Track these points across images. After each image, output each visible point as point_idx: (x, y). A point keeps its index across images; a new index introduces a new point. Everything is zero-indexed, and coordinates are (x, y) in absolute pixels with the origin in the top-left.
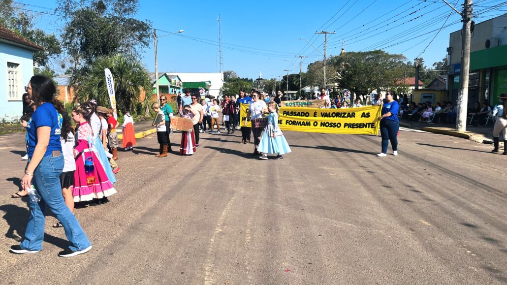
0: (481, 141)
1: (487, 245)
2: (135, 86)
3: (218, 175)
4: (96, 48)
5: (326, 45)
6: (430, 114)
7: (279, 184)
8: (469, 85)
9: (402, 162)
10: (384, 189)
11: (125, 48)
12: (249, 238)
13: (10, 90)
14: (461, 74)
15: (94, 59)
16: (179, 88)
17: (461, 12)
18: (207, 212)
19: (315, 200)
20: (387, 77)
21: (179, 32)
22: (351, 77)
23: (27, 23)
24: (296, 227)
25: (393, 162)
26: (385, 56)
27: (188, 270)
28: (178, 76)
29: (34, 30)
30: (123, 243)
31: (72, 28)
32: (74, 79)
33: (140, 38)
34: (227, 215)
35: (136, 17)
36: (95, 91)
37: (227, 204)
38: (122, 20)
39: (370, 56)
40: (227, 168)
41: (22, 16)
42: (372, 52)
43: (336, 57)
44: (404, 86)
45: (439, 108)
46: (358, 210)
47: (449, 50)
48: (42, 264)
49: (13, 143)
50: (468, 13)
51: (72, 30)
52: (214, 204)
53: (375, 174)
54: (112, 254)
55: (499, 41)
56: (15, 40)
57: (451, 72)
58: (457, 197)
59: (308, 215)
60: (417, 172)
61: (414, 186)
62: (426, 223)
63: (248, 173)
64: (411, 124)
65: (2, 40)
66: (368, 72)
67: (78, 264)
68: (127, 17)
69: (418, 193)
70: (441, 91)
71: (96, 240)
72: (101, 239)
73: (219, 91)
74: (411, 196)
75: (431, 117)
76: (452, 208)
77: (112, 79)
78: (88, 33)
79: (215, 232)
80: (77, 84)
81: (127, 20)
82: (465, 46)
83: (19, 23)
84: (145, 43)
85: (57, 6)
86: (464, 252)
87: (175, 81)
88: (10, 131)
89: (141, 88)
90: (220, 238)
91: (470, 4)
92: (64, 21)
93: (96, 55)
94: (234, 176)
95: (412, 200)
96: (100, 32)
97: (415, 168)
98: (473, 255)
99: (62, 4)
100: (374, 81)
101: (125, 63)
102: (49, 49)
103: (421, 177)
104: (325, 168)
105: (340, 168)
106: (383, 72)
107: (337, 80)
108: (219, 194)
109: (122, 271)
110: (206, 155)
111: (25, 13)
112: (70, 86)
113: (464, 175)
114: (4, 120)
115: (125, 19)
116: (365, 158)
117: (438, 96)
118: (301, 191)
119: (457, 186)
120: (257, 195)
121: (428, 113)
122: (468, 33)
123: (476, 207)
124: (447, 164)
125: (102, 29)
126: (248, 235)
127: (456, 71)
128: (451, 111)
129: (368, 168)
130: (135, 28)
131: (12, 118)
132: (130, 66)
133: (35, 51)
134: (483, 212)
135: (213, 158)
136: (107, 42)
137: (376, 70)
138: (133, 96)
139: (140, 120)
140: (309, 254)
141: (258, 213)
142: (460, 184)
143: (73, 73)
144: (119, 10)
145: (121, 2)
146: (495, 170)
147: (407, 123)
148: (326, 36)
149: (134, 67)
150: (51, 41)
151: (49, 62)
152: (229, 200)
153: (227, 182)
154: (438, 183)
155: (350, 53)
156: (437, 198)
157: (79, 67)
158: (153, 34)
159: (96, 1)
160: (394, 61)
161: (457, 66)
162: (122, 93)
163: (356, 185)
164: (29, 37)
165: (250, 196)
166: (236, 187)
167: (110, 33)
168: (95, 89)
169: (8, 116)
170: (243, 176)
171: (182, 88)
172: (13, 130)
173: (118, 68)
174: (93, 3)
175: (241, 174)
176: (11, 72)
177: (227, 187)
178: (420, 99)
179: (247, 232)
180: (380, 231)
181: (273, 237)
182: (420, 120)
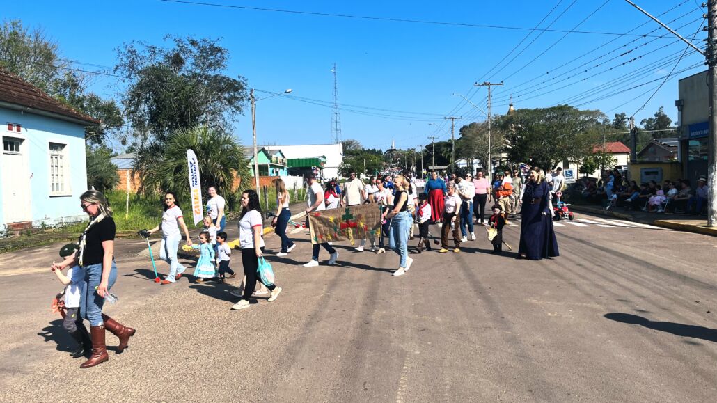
2: (226, 171)
3: (370, 318)
4: (171, 118)
5: (491, 102)
6: (661, 199)
11: (210, 117)
13: (53, 181)
15: (166, 134)
16: (282, 168)
17: (703, 50)
18: (370, 397)
20: (578, 144)
21: (286, 92)
22: (526, 144)
23: (73, 84)
26: (574, 114)
28: (280, 151)
29: (86, 95)
31: (139, 91)
32: (140, 162)
33: (230, 102)
35: (224, 73)
36: (170, 179)
37: (399, 379)
38: (206, 78)
39: (553, 114)
40: (379, 303)
41: (69, 77)
42: (554, 108)
43: (502, 117)
44: (604, 155)
45: (673, 191)
46: (625, 392)
47: (679, 104)
50: (716, 52)
51: (138, 94)
52: (376, 378)
56: (61, 112)
57: (685, 136)
63: (415, 312)
64: (633, 215)
65: (42, 112)
66: (550, 136)
68: (212, 73)
70: (671, 163)
73: (337, 169)
75: (663, 204)
77: (197, 165)
78: (160, 97)
80: (143, 167)
81: (212, 78)
82: (714, 100)
83: (65, 86)
84: (238, 109)
85: (118, 62)
87: (277, 158)
88: (52, 241)
89: (234, 173)
92: (127, 83)
93: (170, 128)
94: (395, 318)
96: (176, 95)
99: (125, 60)
100: (560, 149)
101: (212, 138)
102: (105, 121)
103: (699, 316)
106: (572, 136)
107: (506, 150)
108: (380, 355)
111: (73, 72)
112: (135, 171)
114: (43, 225)
115: (210, 75)
117: (667, 172)
120: (444, 359)
121: (658, 198)
122: (716, 81)
125: (179, 91)
127: (693, 134)
130: (223, 88)
131: (55, 221)
132: (219, 142)
133: (91, 125)
136: (186, 108)
137: (561, 133)
138: (223, 184)
139: (233, 218)
143: (139, 153)
144: (202, 65)
145: (205, 54)
147: (623, 213)
148: (489, 89)
149: (223, 144)
150: (109, 110)
151: (106, 138)
152: (401, 370)
153: (386, 331)
155: (522, 111)
157: (147, 144)
158: (250, 96)
159: (171, 54)
160: (587, 119)
161: (694, 127)
162: (207, 181)
163: (599, 336)
164: (79, 106)
165: (432, 362)
166: (403, 342)
167: (190, 97)
168: (170, 176)
169: (49, 219)
170: (409, 319)
171: (286, 167)
172: (57, 239)
173: (202, 145)
174: (167, 57)
175: (404, 315)
176: (54, 157)
177: (390, 342)
178: (640, 176)
182: (644, 209)
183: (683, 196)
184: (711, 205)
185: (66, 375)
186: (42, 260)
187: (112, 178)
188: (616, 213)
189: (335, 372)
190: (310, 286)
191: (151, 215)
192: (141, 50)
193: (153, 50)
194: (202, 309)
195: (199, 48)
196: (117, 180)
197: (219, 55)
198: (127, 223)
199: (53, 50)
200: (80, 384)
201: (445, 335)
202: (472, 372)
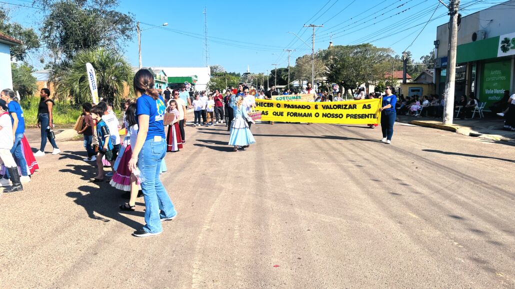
0: (468, 134)
1: (473, 236)
2: (118, 81)
3: (206, 171)
4: (77, 42)
5: (314, 39)
6: (418, 107)
7: (268, 180)
8: (456, 78)
9: (390, 155)
10: (373, 183)
11: (107, 42)
12: (238, 234)
14: (448, 67)
15: (74, 54)
16: (164, 83)
17: (447, 5)
18: (194, 209)
19: (304, 195)
20: (375, 71)
21: (163, 25)
22: (339, 71)
23: (1, 15)
24: (284, 222)
25: (381, 155)
26: (373, 50)
27: (176, 269)
28: (163, 71)
29: (11, 23)
30: (108, 242)
31: (51, 21)
32: (53, 74)
33: (123, 32)
34: (214, 212)
35: (118, 10)
36: (76, 87)
37: (215, 200)
38: (103, 13)
39: (359, 50)
40: (215, 164)
42: (360, 45)
43: (324, 51)
44: (392, 80)
45: (426, 102)
46: (346, 204)
47: (437, 43)
48: (23, 266)
50: (455, 6)
51: (51, 23)
52: (201, 201)
53: (364, 168)
54: (96, 254)
55: (486, 34)
57: (439, 66)
58: (445, 189)
59: (297, 210)
60: (405, 165)
61: (402, 179)
62: (414, 216)
63: (237, 168)
66: (356, 66)
67: (60, 265)
68: (108, 9)
69: (406, 186)
70: (429, 84)
71: (79, 239)
72: (85, 239)
73: (206, 86)
74: (399, 189)
75: (419, 111)
76: (439, 200)
77: (94, 74)
78: (68, 26)
79: (203, 229)
80: (57, 79)
81: (108, 12)
82: (452, 39)
84: (128, 36)
86: (451, 243)
87: (160, 75)
89: (125, 83)
90: (208, 235)
93: (77, 49)
94: (222, 172)
95: (400, 193)
96: (80, 25)
97: (403, 161)
98: (460, 246)
100: (363, 75)
101: (108, 57)
102: (27, 43)
103: (409, 170)
104: (314, 163)
105: (329, 162)
106: (371, 66)
107: (326, 74)
108: (207, 190)
109: (106, 271)
110: (194, 151)
112: (50, 82)
113: (451, 168)
115: (106, 11)
116: (354, 152)
117: (426, 90)
118: (289, 186)
119: (443, 178)
120: (246, 191)
121: (416, 106)
122: (455, 26)
123: (463, 199)
124: (434, 157)
125: (82, 22)
126: (236, 231)
127: (443, 64)
128: (439, 104)
129: (357, 163)
130: (117, 21)
132: (113, 61)
133: (12, 46)
134: (470, 204)
135: (201, 155)
136: (88, 35)
137: (364, 64)
138: (116, 91)
140: (299, 249)
141: (246, 208)
142: (447, 177)
143: (53, 68)
144: (100, 3)
146: (481, 162)
148: (313, 29)
149: (117, 61)
150: (29, 35)
151: (28, 56)
152: (217, 196)
153: (215, 178)
154: (426, 176)
155: (338, 47)
156: (425, 191)
157: (58, 62)
158: (137, 27)
160: (382, 54)
161: (444, 59)
162: (105, 89)
163: (345, 179)
164: (6, 31)
165: (238, 192)
166: (224, 183)
167: (91, 26)
168: (76, 84)
170: (231, 172)
171: (167, 83)
173: (100, 62)
175: (229, 170)
177: (215, 183)
178: (407, 92)
179: (236, 229)
180: (369, 225)
181: (262, 233)
182: (408, 114)
187: (32, 86)
191: (62, 113)
201: (251, 179)
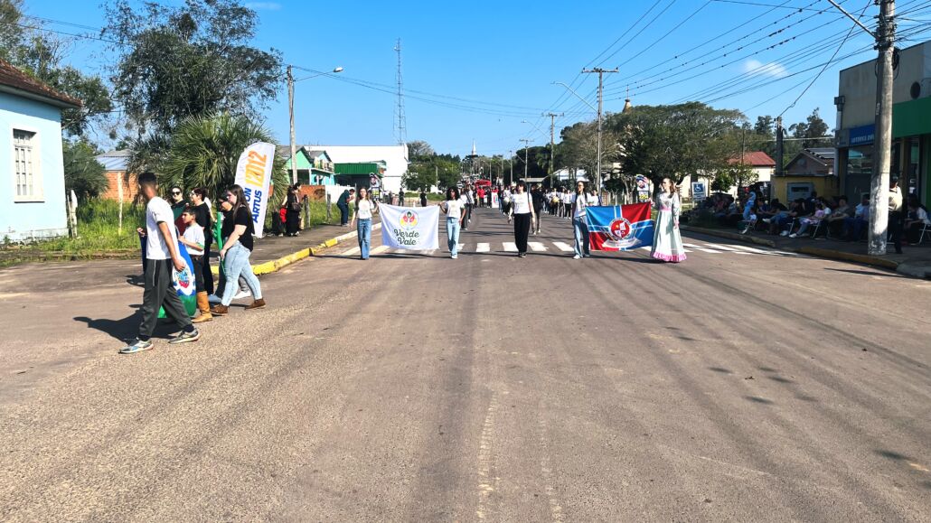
3: (444, 353)
4: (179, 102)
5: (603, 94)
11: (232, 102)
12: (558, 508)
13: (18, 181)
15: (172, 123)
16: (328, 175)
17: (874, 30)
18: (447, 442)
19: (662, 412)
20: (710, 152)
21: (335, 71)
22: (645, 151)
23: (44, 53)
24: (647, 478)
26: (706, 114)
28: (325, 153)
29: (61, 68)
31: (134, 64)
32: (137, 160)
33: (259, 83)
34: (491, 450)
35: (251, 44)
37: (484, 422)
38: (226, 50)
39: (680, 114)
41: (38, 43)
42: (683, 105)
43: (616, 115)
44: (742, 168)
46: (761, 436)
47: (840, 102)
49: (25, 284)
50: (888, 33)
51: (133, 68)
52: (454, 421)
56: (28, 88)
57: (844, 145)
59: (663, 449)
62: (918, 467)
63: (503, 348)
64: (775, 241)
65: (4, 88)
66: (676, 143)
68: (235, 43)
70: (826, 177)
73: (400, 179)
78: (163, 73)
79: (480, 494)
81: (235, 49)
82: (883, 95)
83: (33, 55)
84: (270, 91)
85: (105, 24)
87: (321, 161)
88: (19, 260)
90: (496, 510)
91: (892, 14)
92: (118, 52)
93: (178, 115)
94: (477, 355)
96: (185, 71)
99: (115, 20)
100: (691, 160)
101: (236, 129)
102: (87, 105)
106: (703, 143)
107: (619, 159)
108: (459, 396)
110: (408, 308)
111: (43, 37)
112: (129, 173)
114: (6, 239)
115: (231, 46)
118: (625, 390)
120: (539, 399)
122: (888, 71)
125: (189, 66)
126: (552, 501)
127: (854, 140)
130: (250, 64)
131: (22, 235)
132: (245, 136)
133: (64, 108)
136: (199, 90)
137: (690, 139)
143: (136, 149)
144: (221, 32)
145: (225, 17)
147: (765, 238)
148: (600, 77)
149: (251, 137)
150: (93, 89)
151: (89, 128)
152: (486, 412)
153: (466, 369)
155: (641, 108)
157: (146, 137)
158: (286, 76)
159: (179, 14)
160: (722, 122)
161: (855, 131)
164: (52, 82)
165: (524, 403)
166: (488, 380)
167: (204, 74)
168: (179, 178)
169: (14, 231)
170: (495, 355)
171: (332, 174)
172: (25, 258)
173: (221, 138)
174: (173, 19)
175: (489, 351)
176: (20, 149)
177: (471, 381)
178: (786, 193)
179: (549, 494)
180: (834, 490)
181: (610, 507)
183: (838, 215)
184: (873, 227)
185: (49, 418)
186: (6, 284)
187: (98, 181)
188: (754, 239)
189: (403, 415)
190: (367, 317)
192: (138, 9)
193: (154, 9)
194: (226, 343)
195: (217, 8)
196: (105, 184)
197: (244, 18)
198: (120, 240)
199: (17, 6)
200: (69, 429)
201: (541, 373)
202: (574, 414)
